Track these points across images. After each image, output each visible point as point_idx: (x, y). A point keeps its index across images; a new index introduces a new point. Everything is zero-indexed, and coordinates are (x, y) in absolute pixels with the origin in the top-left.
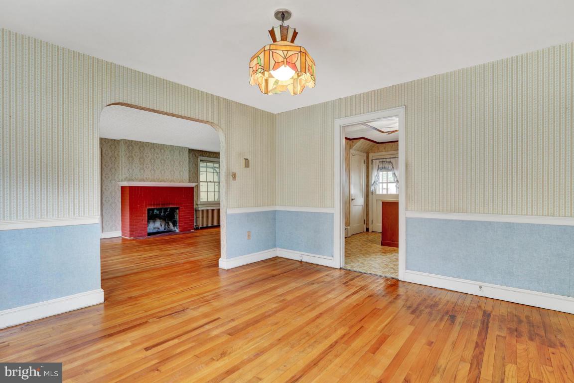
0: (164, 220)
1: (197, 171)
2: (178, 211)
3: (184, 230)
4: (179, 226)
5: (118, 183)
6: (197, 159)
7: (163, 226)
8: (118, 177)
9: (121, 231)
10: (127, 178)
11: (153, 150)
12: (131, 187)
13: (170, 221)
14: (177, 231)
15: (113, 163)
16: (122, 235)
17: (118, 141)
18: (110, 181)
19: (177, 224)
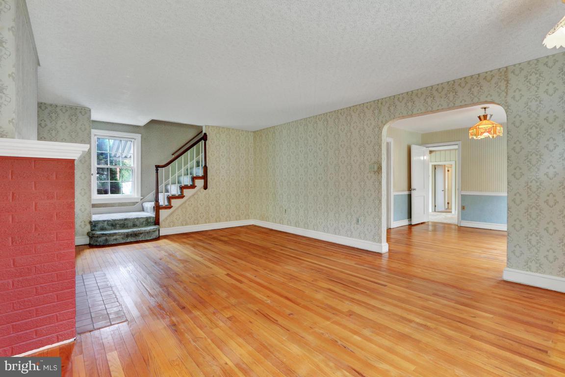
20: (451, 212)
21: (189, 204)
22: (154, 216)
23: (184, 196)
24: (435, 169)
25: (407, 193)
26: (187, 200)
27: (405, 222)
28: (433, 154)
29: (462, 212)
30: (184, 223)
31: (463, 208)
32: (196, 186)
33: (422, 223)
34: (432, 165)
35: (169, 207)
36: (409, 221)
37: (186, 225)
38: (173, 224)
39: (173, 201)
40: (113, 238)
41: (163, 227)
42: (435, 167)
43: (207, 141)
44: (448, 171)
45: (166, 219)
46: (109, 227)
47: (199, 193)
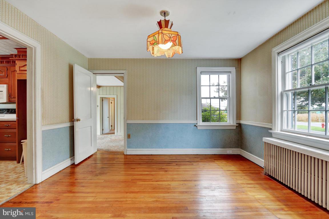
20: (114, 133)
24: (103, 100)
25: (68, 125)
27: (67, 163)
28: (101, 88)
29: (127, 141)
31: (129, 136)
33: (89, 158)
34: (100, 97)
36: (71, 160)
42: (102, 99)
44: (111, 103)
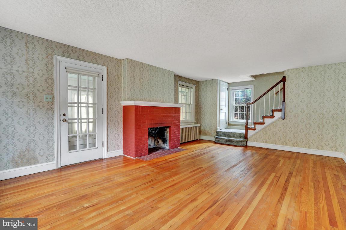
0: (154, 137)
1: (177, 94)
2: (168, 130)
3: (173, 147)
4: (169, 143)
5: (121, 102)
6: (177, 84)
7: (153, 142)
8: (120, 97)
9: (122, 150)
10: (129, 97)
11: (149, 71)
12: (136, 107)
13: (160, 138)
14: (167, 148)
15: (117, 83)
16: (124, 153)
17: (121, 61)
18: (114, 100)
19: (166, 141)
21: (268, 129)
22: (244, 133)
23: (265, 123)
26: (267, 126)
30: (265, 141)
32: (274, 117)
35: (254, 129)
37: (266, 143)
38: (256, 140)
39: (257, 125)
40: (221, 140)
41: (250, 141)
43: (286, 83)
45: (252, 136)
46: (222, 135)
47: (278, 122)
